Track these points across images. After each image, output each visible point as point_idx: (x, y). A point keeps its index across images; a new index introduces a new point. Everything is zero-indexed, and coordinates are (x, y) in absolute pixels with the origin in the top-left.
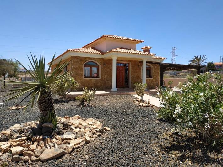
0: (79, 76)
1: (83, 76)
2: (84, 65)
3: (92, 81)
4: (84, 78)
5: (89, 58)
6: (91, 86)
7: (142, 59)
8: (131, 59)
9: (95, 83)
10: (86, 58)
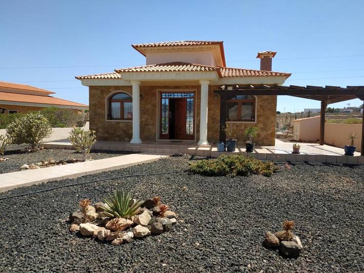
0: (99, 118)
1: (105, 116)
2: (106, 98)
3: (121, 125)
4: (106, 120)
5: (114, 86)
6: (119, 134)
7: (198, 81)
8: (190, 82)
9: (124, 128)
10: (109, 87)
